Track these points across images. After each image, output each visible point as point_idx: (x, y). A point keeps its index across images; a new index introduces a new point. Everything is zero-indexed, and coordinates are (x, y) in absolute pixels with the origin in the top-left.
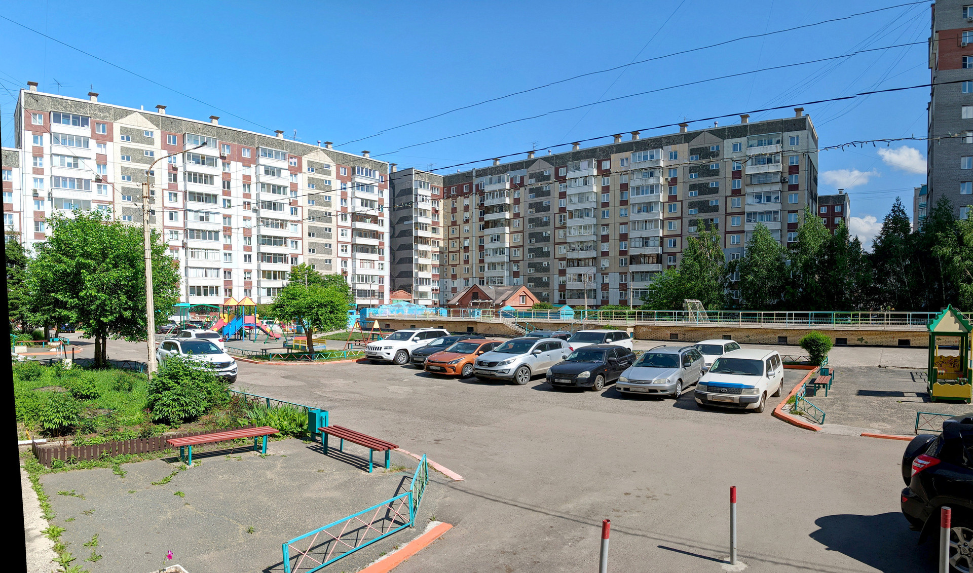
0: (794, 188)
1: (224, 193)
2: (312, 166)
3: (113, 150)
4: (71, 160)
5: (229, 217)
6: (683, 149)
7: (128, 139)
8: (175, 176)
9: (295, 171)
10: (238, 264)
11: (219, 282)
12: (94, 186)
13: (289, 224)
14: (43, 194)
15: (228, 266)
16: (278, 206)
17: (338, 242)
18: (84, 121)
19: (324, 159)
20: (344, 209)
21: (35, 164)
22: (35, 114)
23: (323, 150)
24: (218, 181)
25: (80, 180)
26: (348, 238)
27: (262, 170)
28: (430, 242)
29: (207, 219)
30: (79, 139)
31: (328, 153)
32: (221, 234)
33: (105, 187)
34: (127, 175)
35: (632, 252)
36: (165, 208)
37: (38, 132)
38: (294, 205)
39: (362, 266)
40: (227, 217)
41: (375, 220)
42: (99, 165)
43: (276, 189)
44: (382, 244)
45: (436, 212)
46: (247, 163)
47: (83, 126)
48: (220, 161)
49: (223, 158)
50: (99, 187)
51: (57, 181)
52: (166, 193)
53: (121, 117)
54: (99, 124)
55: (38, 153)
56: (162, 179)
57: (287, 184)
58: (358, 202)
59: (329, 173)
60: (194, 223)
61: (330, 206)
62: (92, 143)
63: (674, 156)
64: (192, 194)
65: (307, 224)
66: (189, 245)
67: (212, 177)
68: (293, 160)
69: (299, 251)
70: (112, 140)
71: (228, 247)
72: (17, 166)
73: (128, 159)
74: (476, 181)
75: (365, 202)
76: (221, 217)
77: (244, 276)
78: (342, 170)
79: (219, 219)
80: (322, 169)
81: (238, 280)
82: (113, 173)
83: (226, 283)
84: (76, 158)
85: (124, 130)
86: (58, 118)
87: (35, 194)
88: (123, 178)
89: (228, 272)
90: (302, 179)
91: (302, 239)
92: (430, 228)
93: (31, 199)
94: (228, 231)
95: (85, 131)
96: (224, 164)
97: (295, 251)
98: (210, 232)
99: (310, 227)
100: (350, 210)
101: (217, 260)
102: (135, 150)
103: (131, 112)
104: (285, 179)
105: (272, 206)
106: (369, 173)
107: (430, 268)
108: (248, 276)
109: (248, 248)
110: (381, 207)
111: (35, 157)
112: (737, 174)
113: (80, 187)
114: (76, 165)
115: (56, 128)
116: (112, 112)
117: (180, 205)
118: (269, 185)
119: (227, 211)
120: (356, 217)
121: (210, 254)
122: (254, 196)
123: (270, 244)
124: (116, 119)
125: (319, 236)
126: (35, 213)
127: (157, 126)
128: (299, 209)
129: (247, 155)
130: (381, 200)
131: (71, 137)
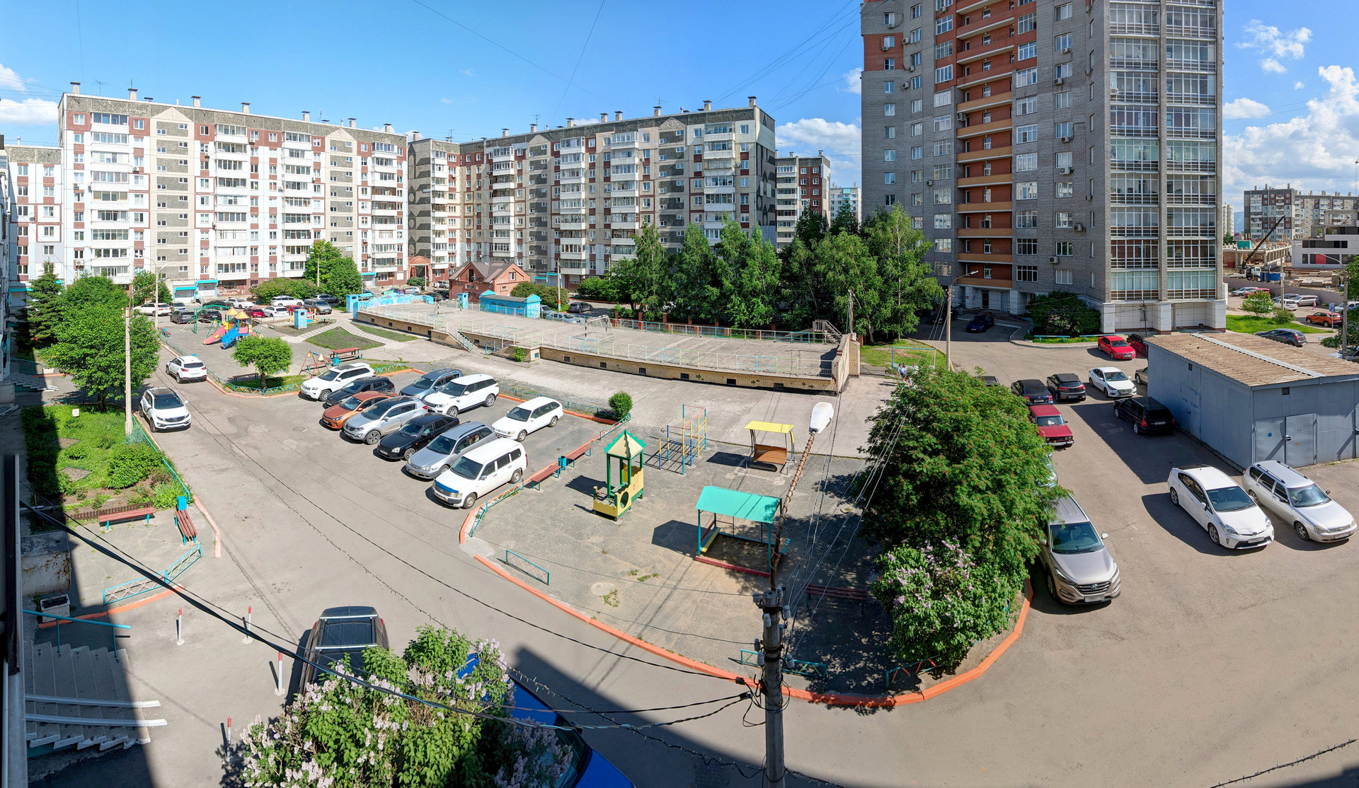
0: (745, 172)
1: (252, 176)
2: (334, 145)
3: (148, 144)
4: (110, 156)
5: (256, 198)
6: (654, 132)
7: (164, 132)
8: (207, 163)
9: (318, 150)
10: (264, 241)
11: (246, 259)
12: (132, 177)
13: (312, 201)
14: (83, 187)
15: (254, 244)
16: (301, 186)
17: (359, 215)
18: (123, 119)
19: (347, 137)
20: (365, 183)
21: (76, 160)
22: (77, 115)
23: (346, 130)
24: (246, 167)
25: (118, 174)
26: (368, 210)
27: (287, 152)
28: (447, 209)
29: (236, 202)
30: (117, 136)
31: (350, 132)
32: (248, 216)
33: (142, 178)
34: (162, 165)
35: (614, 226)
36: (197, 193)
37: (79, 131)
38: (317, 185)
39: (380, 237)
40: (254, 198)
41: (393, 191)
42: (136, 158)
43: (299, 170)
44: (400, 213)
45: (452, 179)
46: (273, 147)
47: (122, 123)
48: (249, 147)
49: (251, 143)
50: (136, 177)
51: (97, 175)
52: (198, 180)
53: (158, 113)
54: (136, 120)
55: (79, 150)
56: (195, 167)
57: (310, 164)
58: (378, 176)
59: (350, 150)
60: (223, 207)
61: (351, 181)
62: (131, 138)
63: (647, 139)
64: (222, 180)
65: (329, 199)
66: (218, 227)
67: (240, 162)
68: (316, 141)
69: (321, 226)
70: (148, 134)
71: (254, 226)
72: (60, 163)
73: (164, 150)
74: (487, 151)
75: (384, 176)
76: (249, 198)
77: (269, 251)
78: (363, 146)
79: (247, 201)
80: (344, 147)
81: (263, 255)
82: (149, 164)
83: (252, 259)
84: (114, 153)
85: (159, 124)
86: (98, 118)
87: (76, 187)
88: (159, 168)
89: (254, 249)
90: (324, 158)
91: (324, 214)
92: (447, 195)
93: (71, 193)
94: (255, 211)
95: (123, 129)
96: (252, 149)
97: (318, 226)
98: (238, 214)
99: (332, 203)
100: (370, 184)
101: (245, 239)
102: (170, 142)
103: (166, 108)
104: (308, 160)
105: (297, 185)
106: (388, 148)
107: (447, 233)
108: (273, 251)
109: (273, 226)
110: (400, 178)
111: (76, 154)
112: (698, 158)
113: (118, 180)
114: (114, 160)
115: (97, 127)
116: (149, 109)
117: (210, 190)
118: (293, 166)
119: (254, 193)
120: (376, 190)
121: (238, 234)
122: (279, 177)
123: (293, 221)
124: (152, 115)
125: (341, 210)
126: (75, 204)
127: (191, 119)
128: (322, 186)
129: (273, 139)
130: (400, 172)
131: (110, 135)
